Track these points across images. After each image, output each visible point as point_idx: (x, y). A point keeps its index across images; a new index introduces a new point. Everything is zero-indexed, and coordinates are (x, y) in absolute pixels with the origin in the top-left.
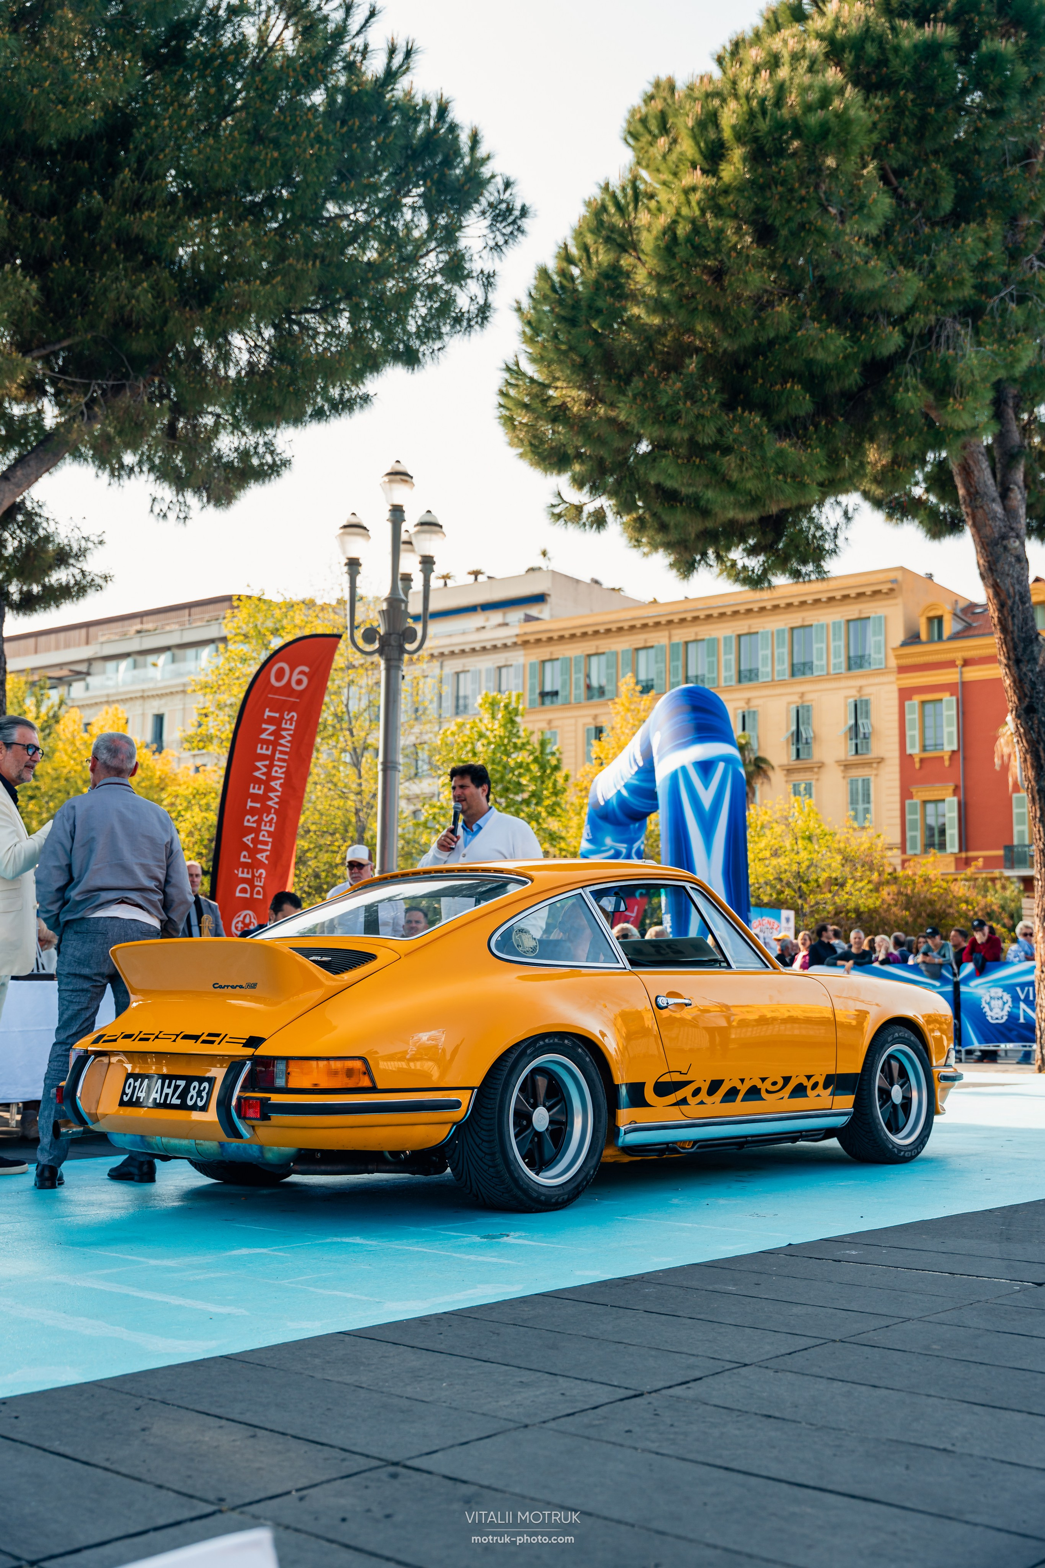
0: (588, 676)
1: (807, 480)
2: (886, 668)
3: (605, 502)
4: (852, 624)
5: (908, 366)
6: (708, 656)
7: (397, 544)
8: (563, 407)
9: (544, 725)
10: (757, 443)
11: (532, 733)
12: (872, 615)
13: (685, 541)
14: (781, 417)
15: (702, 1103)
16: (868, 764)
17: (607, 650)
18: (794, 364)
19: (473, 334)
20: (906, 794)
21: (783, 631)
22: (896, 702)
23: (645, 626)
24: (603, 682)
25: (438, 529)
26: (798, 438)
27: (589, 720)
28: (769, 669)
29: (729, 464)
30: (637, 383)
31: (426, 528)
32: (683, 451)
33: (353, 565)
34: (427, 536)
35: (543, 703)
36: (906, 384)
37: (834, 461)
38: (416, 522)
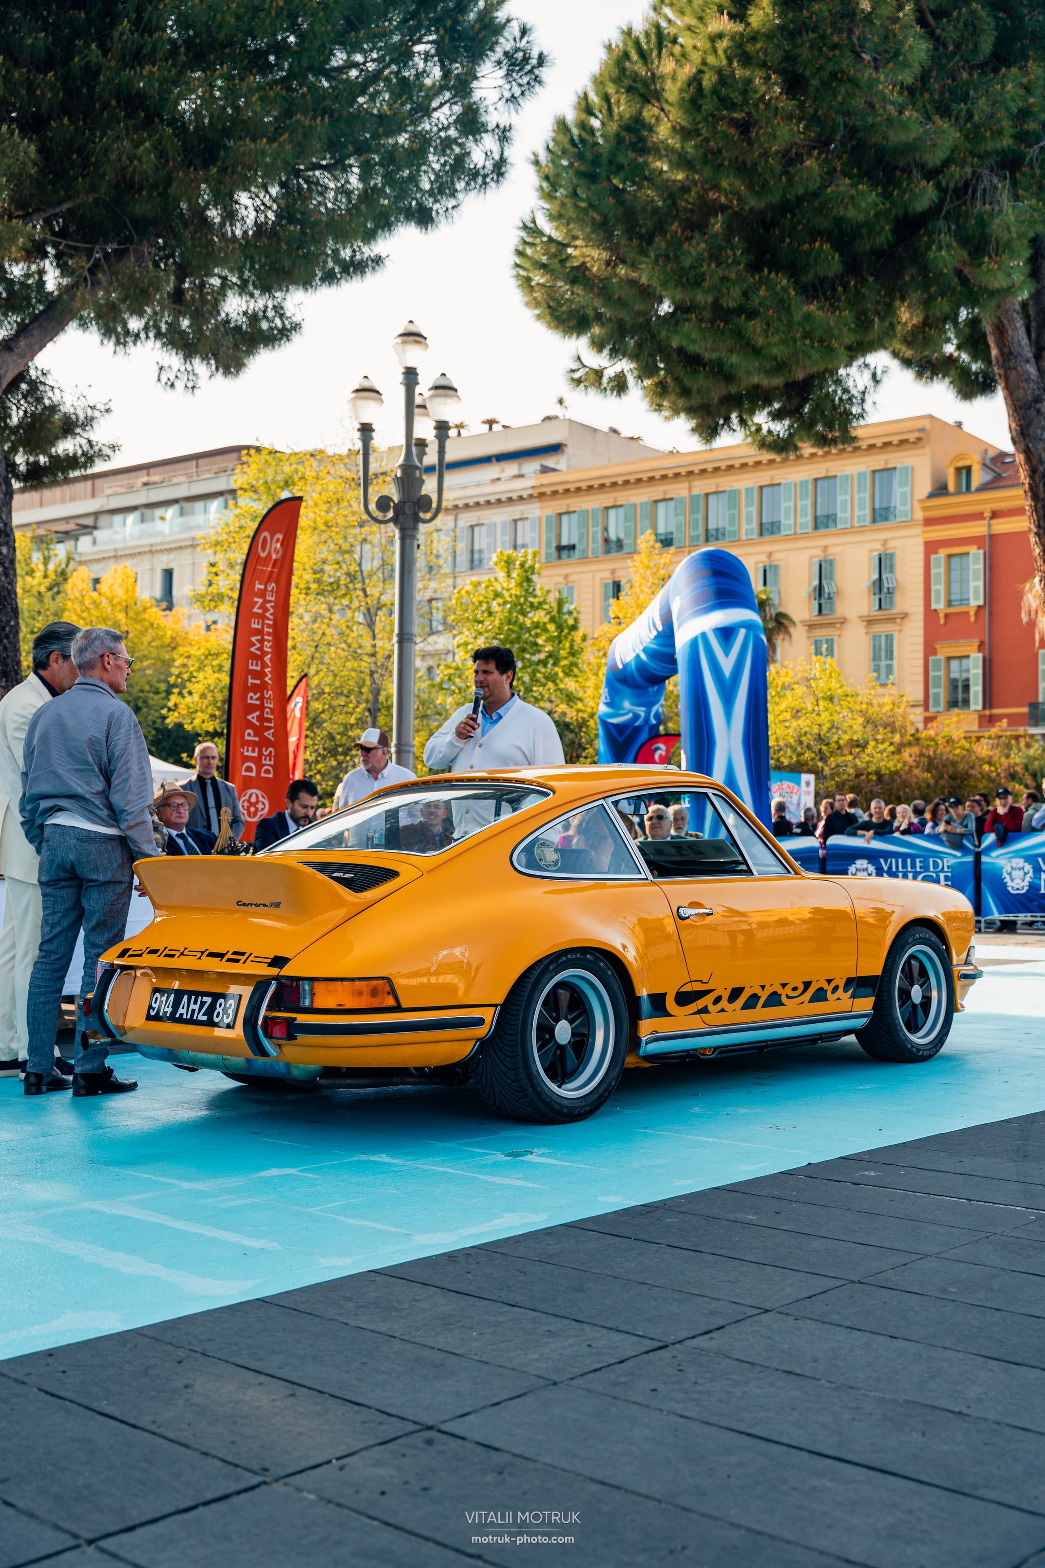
0: (606, 529)
1: (835, 344)
2: (912, 520)
3: (625, 365)
4: (877, 475)
5: (941, 222)
6: (729, 508)
7: (411, 408)
8: (583, 267)
9: (561, 579)
10: (784, 306)
11: (549, 592)
12: (899, 466)
13: (708, 406)
14: (809, 277)
15: (723, 1010)
16: (892, 620)
17: (625, 503)
18: (823, 223)
19: (488, 191)
20: (929, 650)
21: (807, 482)
22: (921, 556)
23: (664, 477)
24: (622, 535)
25: (452, 392)
26: (826, 299)
27: (607, 575)
28: (792, 522)
29: (754, 328)
30: (660, 243)
31: (440, 391)
32: (707, 314)
33: (366, 430)
34: (442, 400)
35: (559, 558)
36: (940, 242)
37: (863, 322)
38: (430, 386)
